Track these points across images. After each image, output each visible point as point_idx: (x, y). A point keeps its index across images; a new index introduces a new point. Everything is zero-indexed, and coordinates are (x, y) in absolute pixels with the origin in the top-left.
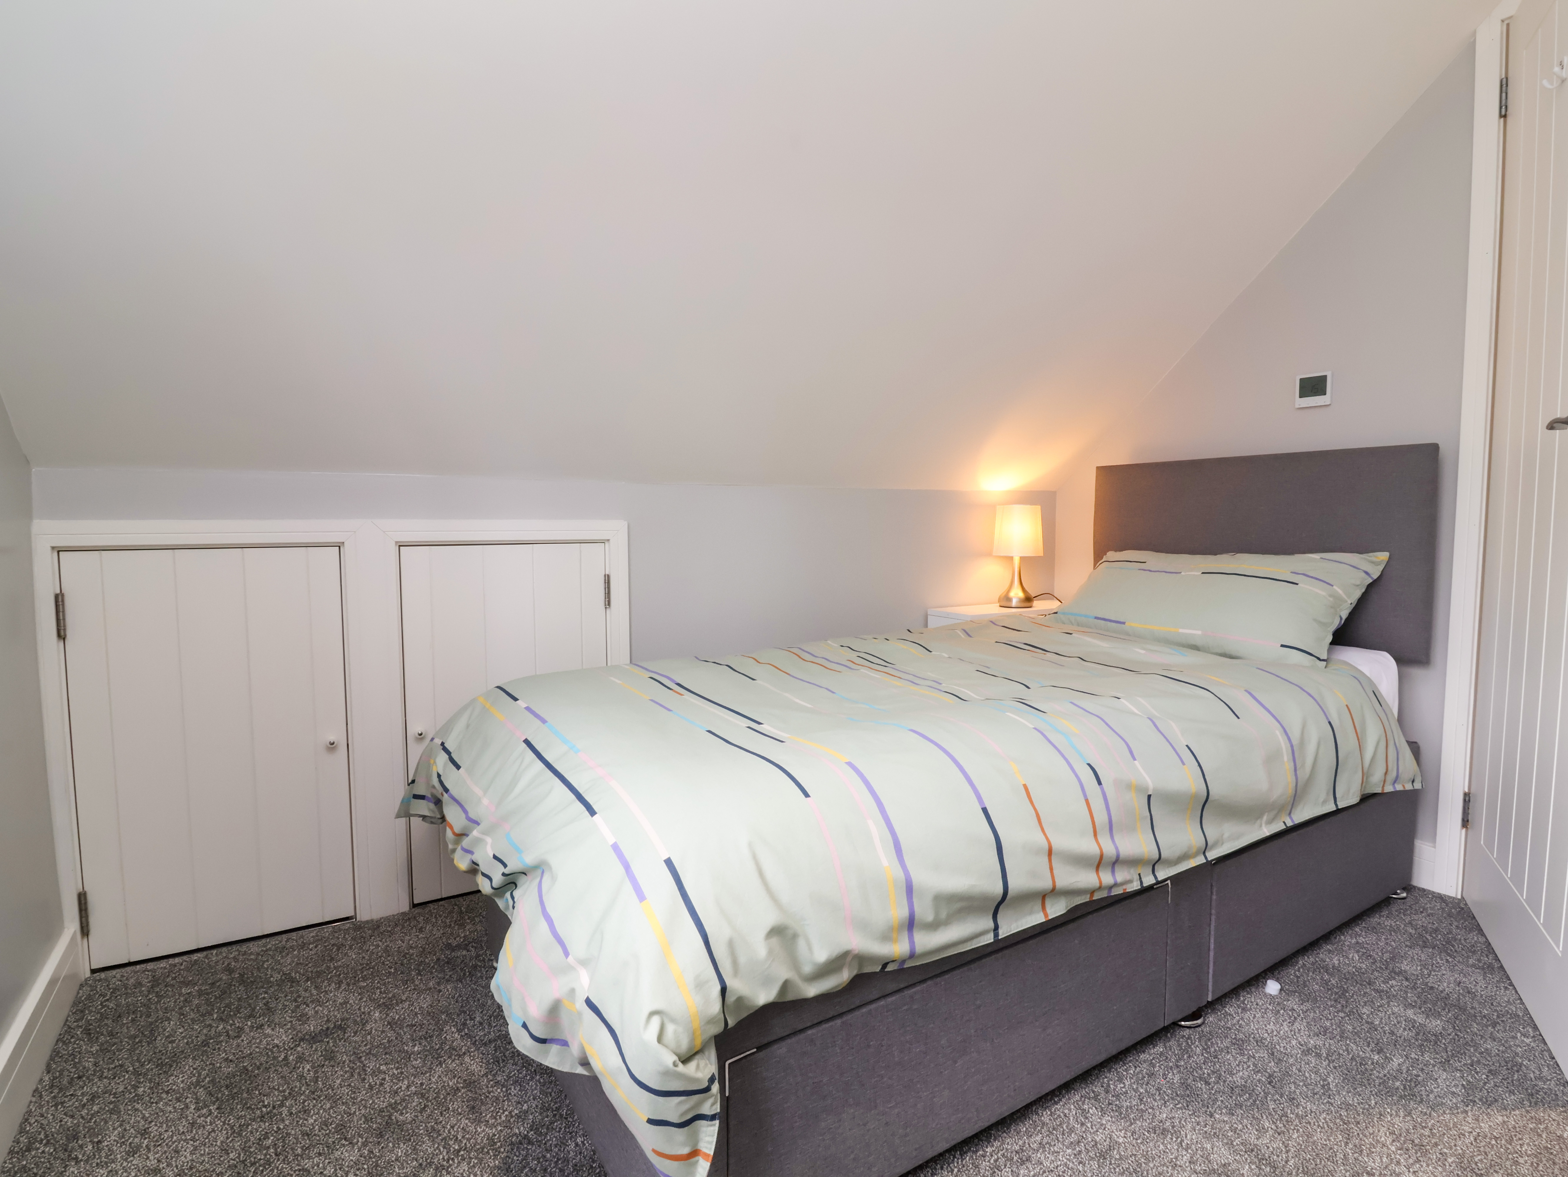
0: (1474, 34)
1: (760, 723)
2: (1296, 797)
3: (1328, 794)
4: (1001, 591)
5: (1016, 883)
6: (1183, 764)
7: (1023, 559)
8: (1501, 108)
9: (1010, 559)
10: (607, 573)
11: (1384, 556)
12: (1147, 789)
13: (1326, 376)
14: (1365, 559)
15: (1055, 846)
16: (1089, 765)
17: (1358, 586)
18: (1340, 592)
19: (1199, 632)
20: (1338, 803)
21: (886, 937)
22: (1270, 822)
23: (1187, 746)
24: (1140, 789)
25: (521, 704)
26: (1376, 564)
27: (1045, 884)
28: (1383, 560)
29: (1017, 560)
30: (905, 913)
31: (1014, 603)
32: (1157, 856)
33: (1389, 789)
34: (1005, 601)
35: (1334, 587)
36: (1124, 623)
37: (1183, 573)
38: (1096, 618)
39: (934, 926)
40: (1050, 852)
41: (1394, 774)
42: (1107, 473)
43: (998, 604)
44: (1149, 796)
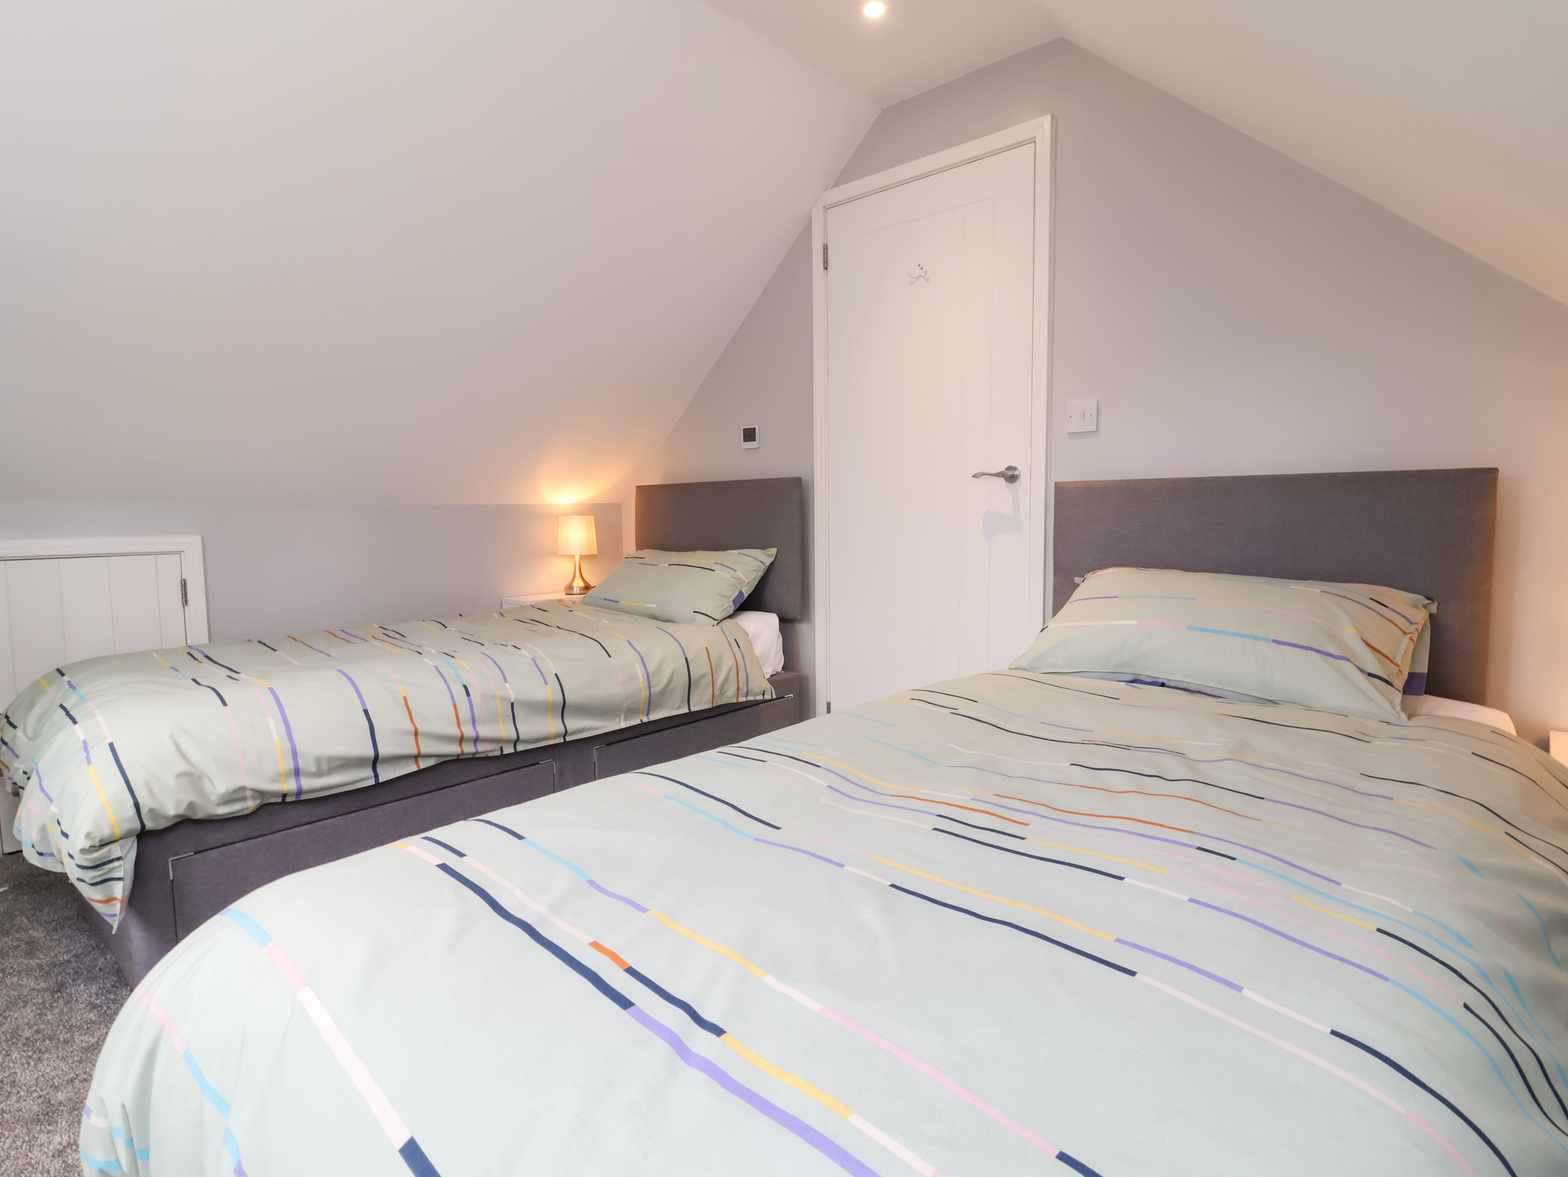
0: (811, 212)
1: (237, 673)
2: (651, 704)
3: (682, 701)
4: (567, 582)
5: (383, 751)
6: (546, 683)
7: (581, 556)
8: (824, 264)
9: (573, 556)
10: (184, 578)
11: (774, 551)
12: (510, 699)
13: (755, 428)
14: (764, 553)
15: (420, 729)
16: (465, 686)
17: (755, 571)
18: (741, 575)
19: (655, 606)
20: (691, 708)
21: (276, 779)
22: (625, 720)
23: (556, 675)
24: (504, 699)
25: (66, 678)
26: (770, 556)
27: (414, 751)
28: (773, 554)
29: (577, 558)
30: (290, 765)
31: (575, 591)
32: (516, 738)
33: (742, 699)
34: (569, 590)
35: (737, 572)
36: (618, 602)
37: (660, 565)
38: (605, 599)
39: (319, 774)
40: (416, 734)
41: (745, 689)
42: (642, 490)
43: (565, 593)
44: (512, 704)
